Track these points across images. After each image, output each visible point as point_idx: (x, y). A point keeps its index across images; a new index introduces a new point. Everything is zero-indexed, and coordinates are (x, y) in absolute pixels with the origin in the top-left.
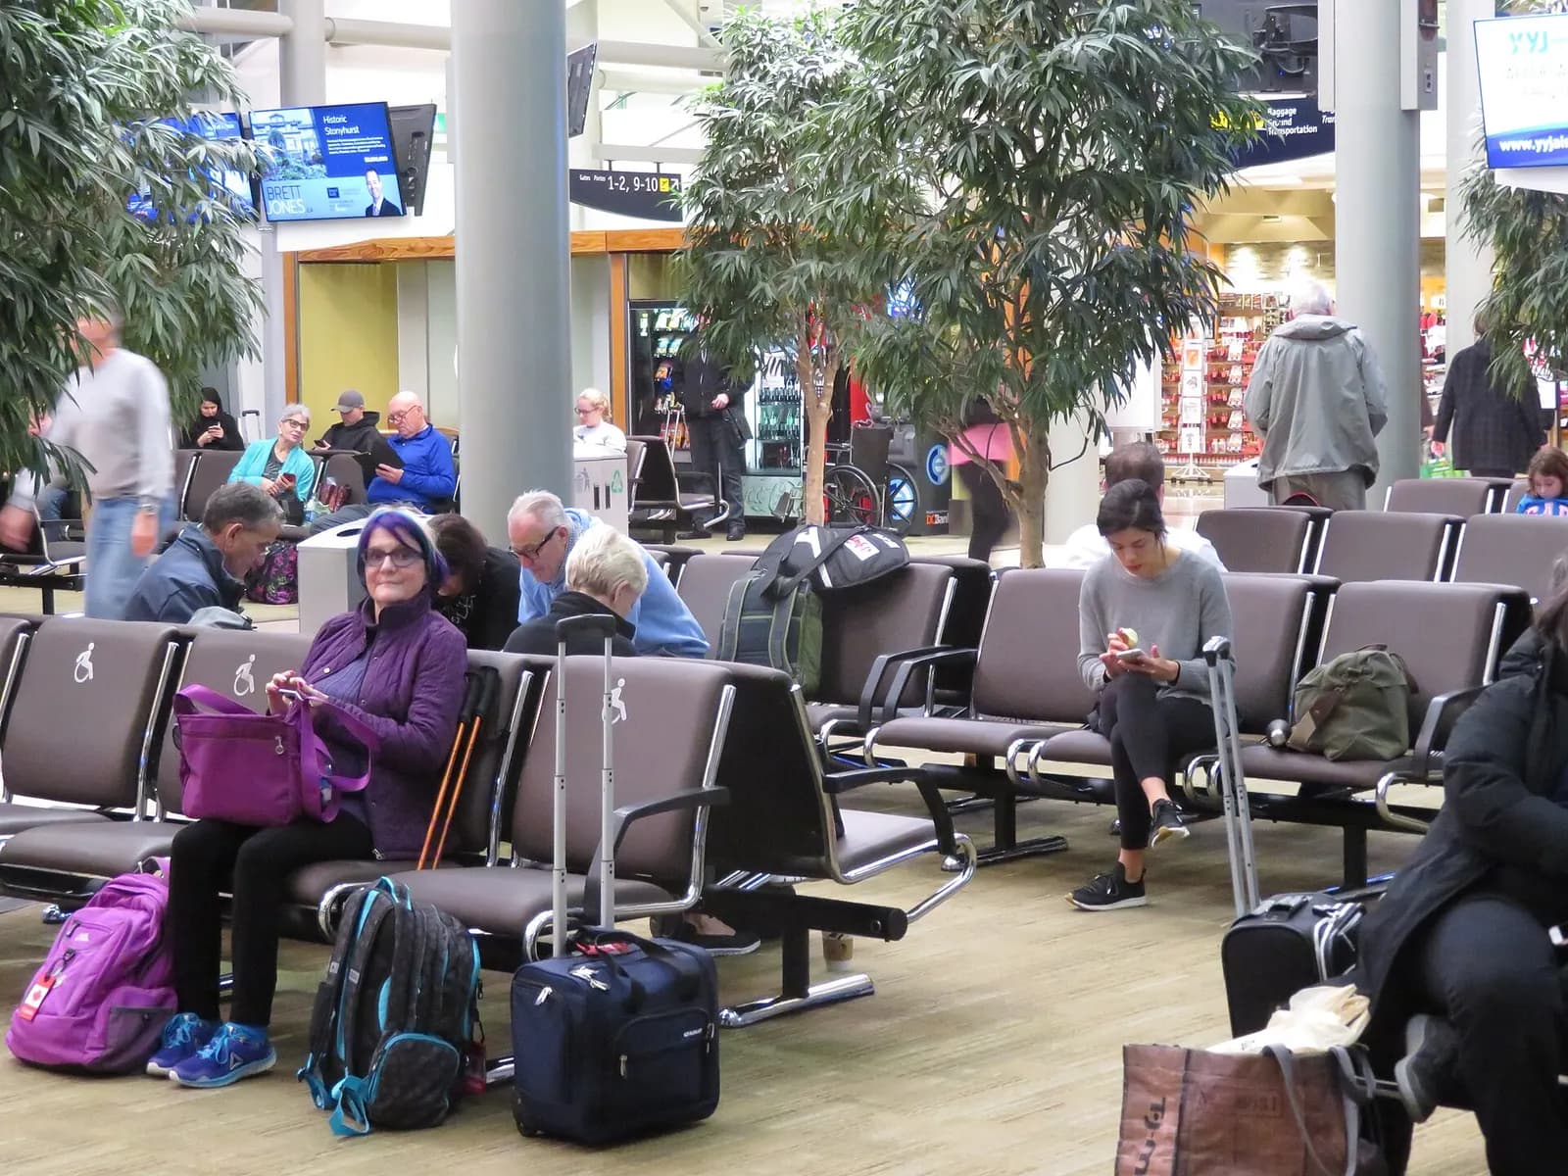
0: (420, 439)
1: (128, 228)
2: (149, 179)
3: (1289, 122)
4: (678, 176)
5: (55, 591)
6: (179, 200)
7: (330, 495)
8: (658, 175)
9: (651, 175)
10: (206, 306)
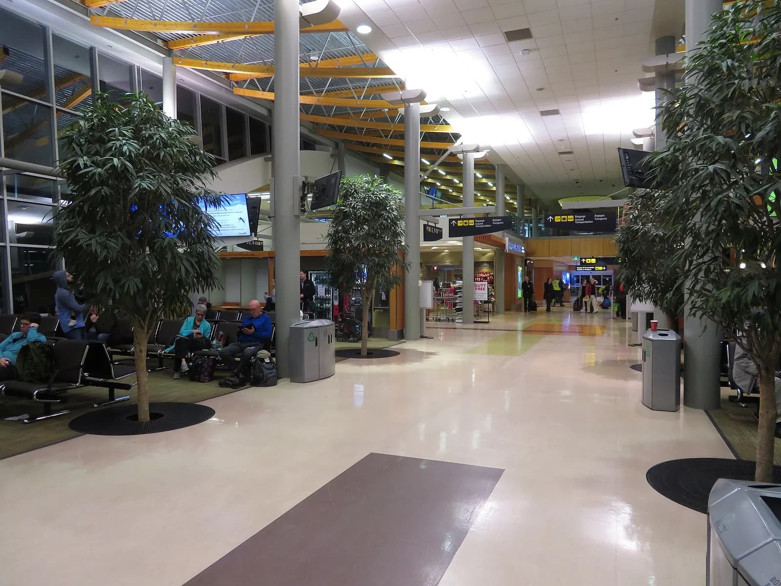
0: (260, 318)
1: (167, 225)
2: (179, 201)
3: (583, 220)
4: (262, 242)
5: (115, 389)
6: (191, 214)
7: (221, 338)
8: (258, 241)
9: (256, 241)
10: (202, 264)
